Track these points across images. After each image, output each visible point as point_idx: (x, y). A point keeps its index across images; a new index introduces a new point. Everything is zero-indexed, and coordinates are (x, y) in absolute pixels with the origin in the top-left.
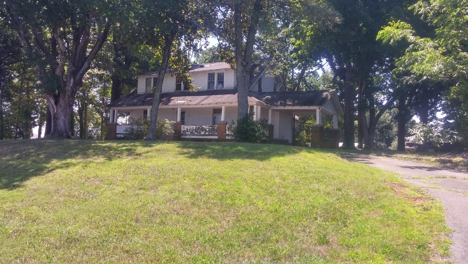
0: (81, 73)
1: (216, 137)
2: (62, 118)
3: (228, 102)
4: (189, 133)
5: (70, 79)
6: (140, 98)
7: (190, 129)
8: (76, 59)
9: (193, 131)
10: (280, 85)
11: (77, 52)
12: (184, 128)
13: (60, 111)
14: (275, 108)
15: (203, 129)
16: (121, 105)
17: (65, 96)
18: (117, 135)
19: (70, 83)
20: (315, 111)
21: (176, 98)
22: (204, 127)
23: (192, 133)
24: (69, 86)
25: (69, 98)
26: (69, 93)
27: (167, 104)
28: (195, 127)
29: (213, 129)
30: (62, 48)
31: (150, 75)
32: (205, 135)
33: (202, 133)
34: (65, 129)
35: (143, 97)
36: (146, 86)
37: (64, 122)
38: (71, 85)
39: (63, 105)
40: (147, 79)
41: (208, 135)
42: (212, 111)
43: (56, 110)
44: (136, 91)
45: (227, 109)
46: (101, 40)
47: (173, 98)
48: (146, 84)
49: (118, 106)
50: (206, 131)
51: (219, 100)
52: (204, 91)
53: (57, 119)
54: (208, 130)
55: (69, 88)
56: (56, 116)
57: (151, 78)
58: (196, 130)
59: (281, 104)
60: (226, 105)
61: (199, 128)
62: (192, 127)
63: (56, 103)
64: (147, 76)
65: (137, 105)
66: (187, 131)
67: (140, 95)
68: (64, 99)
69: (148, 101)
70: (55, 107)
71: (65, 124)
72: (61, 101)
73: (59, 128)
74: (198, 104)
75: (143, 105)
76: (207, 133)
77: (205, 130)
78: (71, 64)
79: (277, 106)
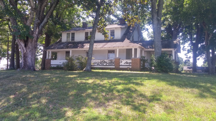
0: (42, 25)
1: (114, 67)
2: (30, 56)
3: (121, 47)
4: (96, 64)
5: (36, 28)
6: (64, 44)
7: (97, 62)
8: (41, 15)
9: (98, 63)
10: (141, 38)
11: (41, 10)
12: (93, 61)
13: (28, 52)
14: (147, 50)
15: (105, 62)
16: (54, 48)
17: (32, 41)
18: (51, 66)
19: (36, 32)
20: (172, 51)
21: (87, 44)
22: (106, 61)
23: (98, 64)
24: (36, 34)
25: (35, 42)
26: (35, 39)
27: (83, 48)
28: (100, 61)
29: (112, 62)
30: (32, 5)
31: (69, 31)
32: (106, 65)
33: (105, 64)
34: (32, 64)
35: (66, 43)
36: (67, 38)
37: (32, 59)
38: (37, 33)
39: (30, 47)
40: (67, 34)
41: (108, 66)
42: (107, 52)
43: (25, 51)
44: (61, 40)
45: (120, 50)
46: (55, 3)
47: (85, 44)
48: (67, 37)
49: (52, 49)
51: (115, 45)
52: (102, 41)
53: (26, 57)
54: (108, 63)
55: (35, 35)
56: (26, 55)
57: (70, 33)
58: (101, 63)
59: (150, 48)
60: (119, 48)
61: (102, 62)
62: (98, 61)
63: (26, 46)
64: (68, 32)
65: (64, 48)
66: (95, 63)
67: (63, 43)
68: (31, 43)
69: (70, 46)
70: (24, 48)
71: (32, 61)
72: (29, 45)
73: (28, 64)
74: (102, 47)
75: (68, 48)
76: (108, 64)
77: (106, 62)
78: (37, 18)
79: (148, 48)
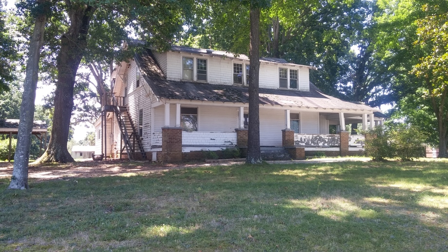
1: (338, 149)
4: (304, 144)
7: (305, 139)
9: (308, 141)
12: (297, 137)
15: (321, 139)
18: (183, 148)
22: (322, 136)
23: (308, 144)
28: (311, 136)
29: (333, 140)
32: (324, 146)
33: (321, 144)
40: (184, 58)
41: (327, 147)
48: (184, 66)
50: (325, 142)
54: (327, 140)
57: (192, 58)
58: (313, 141)
61: (316, 138)
62: (307, 136)
66: (301, 142)
67: (172, 81)
76: (326, 144)
77: (323, 140)
